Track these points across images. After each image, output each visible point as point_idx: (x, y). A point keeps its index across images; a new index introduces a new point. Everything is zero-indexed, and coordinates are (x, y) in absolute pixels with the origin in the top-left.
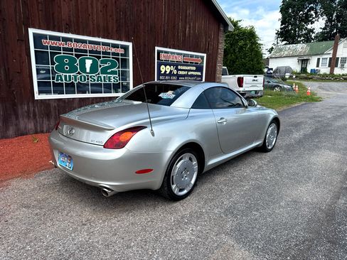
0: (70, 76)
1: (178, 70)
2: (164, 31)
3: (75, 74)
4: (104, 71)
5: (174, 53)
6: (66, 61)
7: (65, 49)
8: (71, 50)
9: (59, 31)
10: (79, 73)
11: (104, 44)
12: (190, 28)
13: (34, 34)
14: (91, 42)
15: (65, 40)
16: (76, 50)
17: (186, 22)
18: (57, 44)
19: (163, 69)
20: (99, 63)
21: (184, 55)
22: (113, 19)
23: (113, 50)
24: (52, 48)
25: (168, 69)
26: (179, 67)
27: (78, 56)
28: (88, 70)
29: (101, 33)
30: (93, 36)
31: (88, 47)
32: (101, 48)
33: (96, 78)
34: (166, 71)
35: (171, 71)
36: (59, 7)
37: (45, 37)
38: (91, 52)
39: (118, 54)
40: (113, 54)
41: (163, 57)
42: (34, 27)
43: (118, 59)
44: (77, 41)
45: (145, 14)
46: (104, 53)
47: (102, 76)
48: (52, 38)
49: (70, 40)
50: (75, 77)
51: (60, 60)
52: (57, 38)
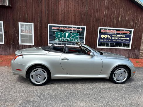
0: (60, 39)
1: (112, 37)
2: (105, 20)
3: (62, 38)
4: (73, 37)
5: (110, 29)
6: (59, 34)
7: (59, 30)
8: (61, 30)
9: (57, 24)
10: (63, 38)
11: (74, 27)
12: (122, 17)
13: (50, 25)
14: (68, 27)
15: (59, 27)
16: (63, 30)
17: (119, 15)
18: (57, 28)
19: (102, 36)
20: (71, 34)
21: (117, 30)
22: (78, 18)
23: (77, 29)
24: (55, 30)
25: (106, 36)
26: (113, 36)
27: (63, 32)
28: (67, 37)
29: (73, 23)
30: (70, 25)
31: (67, 29)
32: (72, 29)
33: (69, 40)
34: (104, 37)
35: (107, 37)
36: (58, 16)
37: (53, 26)
38: (68, 30)
39: (79, 31)
40: (77, 31)
41: (103, 31)
42: (50, 23)
43: (79, 33)
44: (63, 27)
45: (94, 14)
46: (73, 31)
47: (72, 39)
48: (55, 26)
49: (61, 27)
50: (62, 39)
51: (57, 33)
52: (57, 27)
